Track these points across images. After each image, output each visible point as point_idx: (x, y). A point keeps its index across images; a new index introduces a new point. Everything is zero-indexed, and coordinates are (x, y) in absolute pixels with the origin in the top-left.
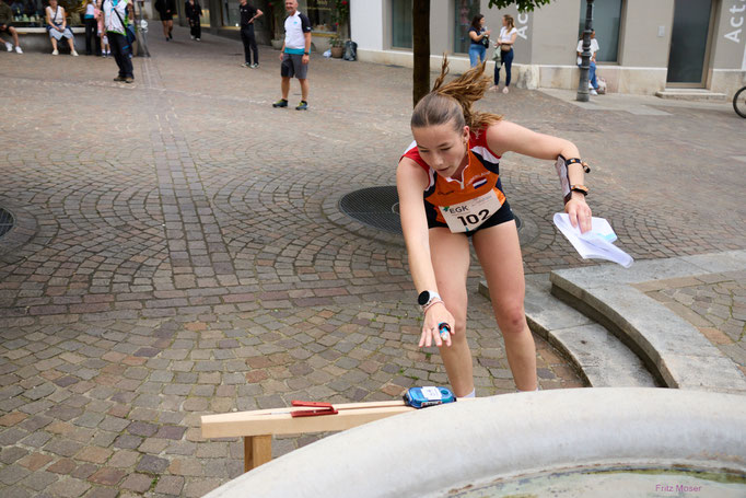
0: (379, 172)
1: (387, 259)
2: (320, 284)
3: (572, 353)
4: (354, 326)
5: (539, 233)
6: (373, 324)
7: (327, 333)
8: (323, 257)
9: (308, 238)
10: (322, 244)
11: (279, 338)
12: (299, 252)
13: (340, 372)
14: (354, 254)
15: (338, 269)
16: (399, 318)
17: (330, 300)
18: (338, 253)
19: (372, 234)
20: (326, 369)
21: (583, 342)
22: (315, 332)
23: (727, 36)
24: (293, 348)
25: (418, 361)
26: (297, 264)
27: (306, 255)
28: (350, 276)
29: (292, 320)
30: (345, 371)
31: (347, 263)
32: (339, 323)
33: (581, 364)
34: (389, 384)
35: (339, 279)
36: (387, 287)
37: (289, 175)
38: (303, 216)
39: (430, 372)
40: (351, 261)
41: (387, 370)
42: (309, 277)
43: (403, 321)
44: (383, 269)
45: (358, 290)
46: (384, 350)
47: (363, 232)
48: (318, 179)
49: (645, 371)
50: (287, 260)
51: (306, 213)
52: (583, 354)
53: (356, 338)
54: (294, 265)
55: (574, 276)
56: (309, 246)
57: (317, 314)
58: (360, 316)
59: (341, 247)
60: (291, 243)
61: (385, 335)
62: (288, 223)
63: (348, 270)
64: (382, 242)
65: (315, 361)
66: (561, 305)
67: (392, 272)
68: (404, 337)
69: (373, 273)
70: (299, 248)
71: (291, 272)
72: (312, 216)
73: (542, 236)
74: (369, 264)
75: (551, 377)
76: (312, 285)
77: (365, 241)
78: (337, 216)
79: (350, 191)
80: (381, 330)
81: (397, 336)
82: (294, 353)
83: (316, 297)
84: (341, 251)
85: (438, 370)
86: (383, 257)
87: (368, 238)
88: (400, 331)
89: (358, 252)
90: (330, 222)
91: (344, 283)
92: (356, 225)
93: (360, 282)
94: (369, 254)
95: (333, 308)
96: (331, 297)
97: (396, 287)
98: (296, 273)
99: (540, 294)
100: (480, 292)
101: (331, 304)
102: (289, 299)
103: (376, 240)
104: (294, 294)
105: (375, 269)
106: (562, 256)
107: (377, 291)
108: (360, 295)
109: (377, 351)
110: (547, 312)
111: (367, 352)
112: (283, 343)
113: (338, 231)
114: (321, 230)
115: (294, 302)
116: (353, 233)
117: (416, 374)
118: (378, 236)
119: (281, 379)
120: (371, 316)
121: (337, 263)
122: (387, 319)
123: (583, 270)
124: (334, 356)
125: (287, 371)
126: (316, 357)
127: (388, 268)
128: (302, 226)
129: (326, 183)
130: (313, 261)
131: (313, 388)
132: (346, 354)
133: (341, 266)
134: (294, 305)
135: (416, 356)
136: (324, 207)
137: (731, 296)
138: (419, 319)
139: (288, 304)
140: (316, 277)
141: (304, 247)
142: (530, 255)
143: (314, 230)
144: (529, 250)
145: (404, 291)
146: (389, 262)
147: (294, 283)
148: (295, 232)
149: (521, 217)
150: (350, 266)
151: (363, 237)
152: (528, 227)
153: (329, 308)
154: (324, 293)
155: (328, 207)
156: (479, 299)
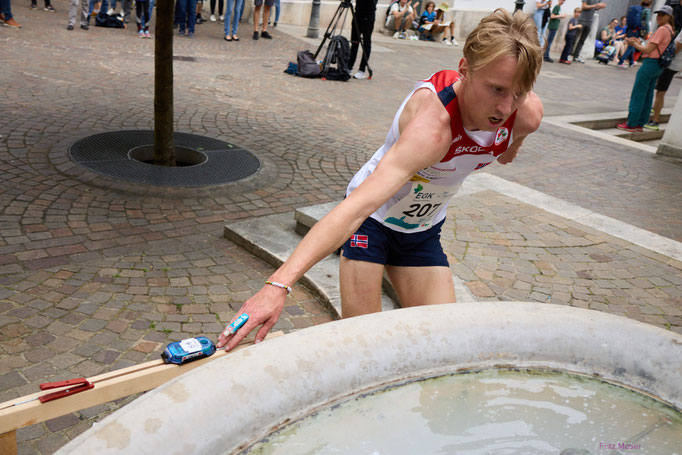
1: (125, 211)
2: (53, 243)
3: (320, 288)
4: (96, 284)
5: (278, 173)
6: (118, 281)
7: (66, 296)
8: (54, 212)
9: (36, 193)
10: (53, 198)
11: (9, 306)
12: (26, 209)
13: (86, 336)
14: (90, 206)
15: (74, 225)
16: (145, 271)
17: (66, 259)
18: (72, 207)
19: (109, 183)
20: (71, 334)
21: (329, 276)
22: (53, 296)
24: (29, 317)
25: (169, 313)
26: (24, 222)
27: (35, 212)
28: (87, 231)
29: (24, 285)
30: (91, 334)
31: (83, 217)
32: (78, 283)
33: (329, 297)
34: (141, 341)
35: (74, 235)
36: (129, 240)
37: (6, 121)
38: (27, 167)
39: (182, 323)
40: (87, 214)
41: (137, 326)
42: (40, 236)
43: (149, 274)
44: (124, 221)
45: (98, 246)
46: (132, 307)
47: (98, 182)
49: (386, 296)
50: (13, 218)
51: (30, 164)
52: (330, 287)
53: (101, 297)
54: (20, 223)
55: (317, 212)
56: (36, 202)
57: (53, 276)
58: (102, 273)
59: (74, 200)
60: (15, 200)
61: (132, 290)
62: (8, 176)
63: (84, 224)
64: (120, 192)
65: (56, 327)
67: (132, 222)
68: (151, 291)
69: (112, 226)
70: (25, 204)
71: (19, 232)
72: (38, 167)
73: (281, 175)
74: (108, 216)
75: (301, 313)
76: (45, 244)
77: (101, 192)
78: (66, 166)
79: (80, 137)
80: (127, 286)
81: (144, 290)
82: (31, 322)
83: (49, 257)
84: (74, 205)
85: (191, 320)
86: (122, 208)
87: (104, 188)
88: (147, 283)
89: (94, 204)
90: (60, 173)
91: (81, 239)
92: (89, 175)
93: (98, 236)
94: (107, 206)
95: (71, 267)
96: (67, 256)
97: (139, 239)
98: (24, 233)
99: (285, 233)
100: (225, 236)
101: (67, 263)
102: (18, 262)
103: (113, 190)
104: (23, 256)
105: (113, 221)
106: (301, 194)
107: (118, 245)
108: (99, 251)
109: (125, 308)
111: (114, 310)
112: (15, 312)
113: (70, 183)
114: (51, 183)
115: (25, 265)
116: (87, 184)
117: (168, 326)
118: (115, 186)
119: (18, 353)
120: (114, 272)
121: (70, 218)
122: (131, 273)
123: (325, 206)
124: (77, 320)
125: (24, 344)
126: (58, 323)
127: (128, 219)
128: (27, 179)
129: (51, 129)
130: (43, 218)
131: (57, 357)
132: (91, 316)
133: (76, 221)
134: (25, 268)
135: (165, 308)
136: (51, 156)
137: (454, 220)
138: (166, 270)
139: (17, 268)
140: (49, 235)
141: (31, 203)
142: (271, 195)
143: (41, 182)
144: (270, 190)
145: (147, 242)
146: (129, 213)
147: (22, 244)
148: (18, 187)
149: (260, 157)
150: (86, 220)
151: (98, 187)
152: (267, 166)
153: (66, 267)
154: (59, 252)
155: (56, 155)
156: (225, 243)
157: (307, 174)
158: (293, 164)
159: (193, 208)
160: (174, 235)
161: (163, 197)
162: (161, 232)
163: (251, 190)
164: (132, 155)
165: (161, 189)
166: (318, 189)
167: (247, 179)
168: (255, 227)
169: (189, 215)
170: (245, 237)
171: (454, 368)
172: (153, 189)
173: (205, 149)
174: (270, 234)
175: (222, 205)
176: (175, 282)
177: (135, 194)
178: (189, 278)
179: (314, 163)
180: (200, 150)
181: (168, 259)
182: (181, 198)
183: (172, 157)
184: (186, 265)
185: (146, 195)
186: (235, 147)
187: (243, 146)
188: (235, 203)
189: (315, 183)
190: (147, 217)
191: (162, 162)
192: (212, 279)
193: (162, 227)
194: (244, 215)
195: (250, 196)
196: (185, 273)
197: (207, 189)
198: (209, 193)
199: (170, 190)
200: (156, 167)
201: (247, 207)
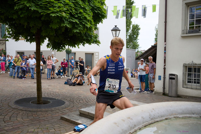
0: (23, 95)
1: (32, 115)
2: (14, 125)
4: (28, 133)
5: (70, 104)
6: (34, 132)
8: (12, 117)
9: (7, 113)
10: (12, 114)
12: (5, 117)
14: (22, 115)
15: (19, 120)
16: (41, 129)
17: (19, 128)
18: (17, 116)
19: (27, 109)
23: (96, 62)
27: (7, 118)
28: (23, 121)
31: (21, 118)
32: (23, 133)
35: (19, 122)
36: (35, 122)
38: (3, 108)
42: (10, 123)
43: (43, 129)
44: (32, 118)
45: (27, 124)
48: (5, 98)
50: (1, 120)
51: (4, 107)
54: (4, 120)
56: (7, 115)
57: (16, 133)
58: (30, 130)
59: (18, 114)
60: (1, 115)
64: (30, 111)
66: (83, 118)
67: (35, 118)
70: (4, 116)
71: (4, 123)
72: (6, 107)
74: (28, 117)
76: (11, 125)
78: (14, 106)
79: (16, 100)
80: (37, 133)
83: (14, 128)
84: (18, 115)
87: (26, 111)
88: (43, 132)
90: (12, 108)
91: (22, 123)
92: (21, 108)
93: (26, 122)
94: (27, 115)
95: (20, 130)
96: (19, 127)
97: (38, 122)
98: (5, 123)
99: (77, 116)
100: (61, 119)
102: (5, 130)
103: (28, 111)
104: (6, 128)
105: (30, 118)
106: (77, 108)
107: (32, 124)
110: (80, 120)
113: (16, 110)
114: (11, 111)
116: (21, 110)
120: (33, 130)
121: (17, 118)
122: (38, 130)
123: (86, 108)
127: (34, 117)
128: (4, 110)
129: (8, 99)
130: (10, 119)
134: (7, 131)
136: (9, 104)
138: (47, 128)
139: (5, 132)
140: (12, 123)
141: (6, 116)
142: (70, 109)
143: (8, 111)
144: (69, 108)
145: (40, 122)
146: (33, 116)
147: (5, 126)
148: (2, 112)
149: (65, 101)
150: (22, 118)
151: (24, 110)
152: (67, 103)
153: (19, 130)
154: (16, 127)
155: (11, 104)
156: (61, 120)
157: (77, 104)
158: (73, 102)
159: (51, 113)
160: (47, 120)
161: (42, 111)
162: (44, 119)
163: (64, 108)
164: (31, 103)
165: (41, 109)
166: (81, 107)
167: (63, 106)
168: (69, 115)
169: (50, 115)
170: (67, 118)
171: (164, 118)
172: (39, 110)
173: (50, 100)
174: (73, 117)
175: (58, 112)
176: (51, 131)
177: (34, 111)
178: (54, 129)
179: (78, 101)
180: (49, 100)
181: (47, 126)
182: (47, 111)
183: (42, 103)
184: (53, 126)
185: (37, 111)
186: (57, 99)
187: (59, 99)
188: (61, 111)
189: (80, 105)
190: (39, 116)
191: (39, 104)
192: (61, 129)
193: (43, 118)
194: (64, 114)
195: (64, 109)
196: (53, 128)
197: (53, 109)
198: (54, 109)
199: (43, 109)
200: (39, 105)
201: (64, 112)
